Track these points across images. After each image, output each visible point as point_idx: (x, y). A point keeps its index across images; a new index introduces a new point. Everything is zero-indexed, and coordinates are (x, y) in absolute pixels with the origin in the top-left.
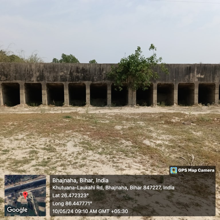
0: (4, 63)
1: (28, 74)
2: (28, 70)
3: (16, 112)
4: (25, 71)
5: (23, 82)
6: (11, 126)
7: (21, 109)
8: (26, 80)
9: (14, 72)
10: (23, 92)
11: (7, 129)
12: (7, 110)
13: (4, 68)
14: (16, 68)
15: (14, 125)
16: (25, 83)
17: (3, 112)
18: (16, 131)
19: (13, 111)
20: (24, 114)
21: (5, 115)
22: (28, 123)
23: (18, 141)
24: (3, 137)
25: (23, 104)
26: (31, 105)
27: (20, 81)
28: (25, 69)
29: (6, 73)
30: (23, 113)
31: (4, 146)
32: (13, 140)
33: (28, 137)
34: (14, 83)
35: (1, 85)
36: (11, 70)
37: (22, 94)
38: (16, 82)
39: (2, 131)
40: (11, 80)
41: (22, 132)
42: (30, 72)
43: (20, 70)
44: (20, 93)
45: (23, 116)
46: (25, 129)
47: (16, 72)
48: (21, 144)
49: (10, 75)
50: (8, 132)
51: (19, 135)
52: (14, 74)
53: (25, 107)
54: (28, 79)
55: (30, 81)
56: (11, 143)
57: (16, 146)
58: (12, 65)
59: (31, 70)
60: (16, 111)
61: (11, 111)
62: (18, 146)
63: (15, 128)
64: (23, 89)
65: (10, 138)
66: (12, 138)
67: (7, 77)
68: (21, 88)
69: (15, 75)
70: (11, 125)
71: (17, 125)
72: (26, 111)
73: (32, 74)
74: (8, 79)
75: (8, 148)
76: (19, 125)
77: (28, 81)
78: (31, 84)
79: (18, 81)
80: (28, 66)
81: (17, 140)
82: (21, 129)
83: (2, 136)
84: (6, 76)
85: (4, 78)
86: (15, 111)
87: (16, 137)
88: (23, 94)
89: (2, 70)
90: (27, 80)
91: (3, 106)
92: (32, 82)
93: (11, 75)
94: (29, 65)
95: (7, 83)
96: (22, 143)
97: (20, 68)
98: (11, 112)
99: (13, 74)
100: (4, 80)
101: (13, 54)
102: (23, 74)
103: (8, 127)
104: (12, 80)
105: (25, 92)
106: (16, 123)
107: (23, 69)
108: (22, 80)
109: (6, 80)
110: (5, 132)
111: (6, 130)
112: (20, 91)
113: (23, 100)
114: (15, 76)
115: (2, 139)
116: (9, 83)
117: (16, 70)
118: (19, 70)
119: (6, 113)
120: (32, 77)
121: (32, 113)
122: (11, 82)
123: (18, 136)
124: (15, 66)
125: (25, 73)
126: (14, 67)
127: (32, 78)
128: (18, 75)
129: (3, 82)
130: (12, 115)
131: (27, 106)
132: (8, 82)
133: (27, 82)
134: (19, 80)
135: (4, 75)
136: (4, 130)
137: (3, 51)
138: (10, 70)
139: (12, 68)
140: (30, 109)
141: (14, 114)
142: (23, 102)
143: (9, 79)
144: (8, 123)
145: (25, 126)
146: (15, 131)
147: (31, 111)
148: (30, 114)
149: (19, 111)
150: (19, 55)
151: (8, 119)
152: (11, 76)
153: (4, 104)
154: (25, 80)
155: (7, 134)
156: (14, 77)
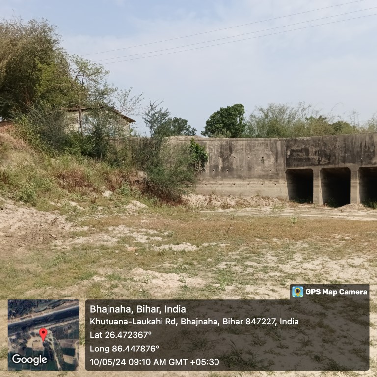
0: (325, 137)
1: (365, 152)
2: (365, 146)
3: (344, 217)
4: (361, 146)
5: (357, 165)
6: (340, 241)
7: (353, 212)
8: (362, 162)
9: (341, 151)
10: (357, 183)
11: (334, 245)
12: (330, 213)
13: (325, 145)
14: (345, 144)
15: (344, 240)
16: (361, 168)
17: (322, 215)
18: (349, 251)
19: (340, 216)
20: (359, 222)
21: (328, 221)
22: (370, 239)
23: (355, 269)
24: (328, 259)
25: (356, 205)
26: (369, 206)
27: (352, 164)
28: (361, 144)
29: (328, 152)
30: (357, 219)
31: (332, 274)
32: (345, 264)
33: (371, 264)
34: (342, 168)
35: (320, 171)
36: (338, 147)
37: (354, 186)
38: (346, 167)
39: (325, 248)
40: (336, 163)
41: (360, 253)
42: (369, 148)
43: (353, 146)
44: (352, 184)
45: (359, 224)
46: (365, 248)
47: (345, 150)
48: (360, 274)
49: (335, 156)
50: (336, 250)
51: (355, 258)
52: (341, 153)
53: (359, 209)
54: (365, 161)
55: (370, 163)
56: (343, 271)
57: (351, 277)
58: (338, 139)
59: (372, 145)
60: (344, 215)
61: (336, 215)
62: (355, 278)
63: (346, 245)
64: (356, 179)
65: (339, 261)
66: (343, 262)
67: (329, 159)
68: (353, 176)
69: (343, 155)
70: (340, 239)
71: (350, 239)
72: (362, 216)
73: (374, 151)
74: (331, 161)
75: (338, 278)
76: (354, 241)
77: (365, 165)
78: (372, 169)
79: (348, 165)
80: (367, 139)
81: (353, 266)
82: (357, 248)
83: (326, 256)
84: (328, 157)
85: (324, 161)
86: (342, 215)
87: (351, 261)
88: (357, 186)
89: (323, 149)
90: (364, 163)
91: (321, 206)
92: (374, 166)
93: (337, 154)
94: (369, 136)
95: (330, 169)
96: (363, 274)
97: (352, 143)
98: (336, 217)
99: (339, 154)
100: (325, 165)
101: (340, 120)
102: (358, 153)
103: (335, 242)
104: (338, 164)
105: (359, 183)
106: (348, 236)
107: (357, 143)
108: (354, 163)
109: (329, 163)
110: (330, 249)
111: (332, 247)
112: (352, 181)
113: (357, 197)
114: (344, 157)
115: (327, 261)
116: (333, 169)
117: (345, 147)
118: (350, 146)
119: (329, 218)
120: (374, 156)
121: (373, 221)
122: (337, 166)
123: (352, 259)
124: (344, 140)
125: (361, 150)
126: (342, 142)
127: (374, 159)
128: (349, 154)
129: (323, 167)
130: (338, 221)
131: (363, 207)
132: (331, 166)
133: (363, 166)
134: (350, 163)
135: (326, 156)
136: (329, 247)
137: (323, 117)
138: (335, 147)
139: (339, 144)
140: (368, 212)
141: (342, 220)
142: (356, 200)
143: (333, 163)
144: (334, 235)
145: (364, 242)
146: (346, 250)
147: (371, 217)
148: (370, 222)
149: (350, 216)
150: (350, 120)
151: (334, 228)
152: (337, 157)
153: (324, 203)
154: (360, 163)
155: (334, 254)
156: (341, 158)
